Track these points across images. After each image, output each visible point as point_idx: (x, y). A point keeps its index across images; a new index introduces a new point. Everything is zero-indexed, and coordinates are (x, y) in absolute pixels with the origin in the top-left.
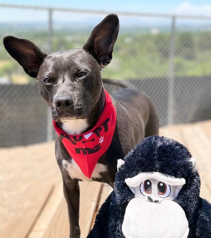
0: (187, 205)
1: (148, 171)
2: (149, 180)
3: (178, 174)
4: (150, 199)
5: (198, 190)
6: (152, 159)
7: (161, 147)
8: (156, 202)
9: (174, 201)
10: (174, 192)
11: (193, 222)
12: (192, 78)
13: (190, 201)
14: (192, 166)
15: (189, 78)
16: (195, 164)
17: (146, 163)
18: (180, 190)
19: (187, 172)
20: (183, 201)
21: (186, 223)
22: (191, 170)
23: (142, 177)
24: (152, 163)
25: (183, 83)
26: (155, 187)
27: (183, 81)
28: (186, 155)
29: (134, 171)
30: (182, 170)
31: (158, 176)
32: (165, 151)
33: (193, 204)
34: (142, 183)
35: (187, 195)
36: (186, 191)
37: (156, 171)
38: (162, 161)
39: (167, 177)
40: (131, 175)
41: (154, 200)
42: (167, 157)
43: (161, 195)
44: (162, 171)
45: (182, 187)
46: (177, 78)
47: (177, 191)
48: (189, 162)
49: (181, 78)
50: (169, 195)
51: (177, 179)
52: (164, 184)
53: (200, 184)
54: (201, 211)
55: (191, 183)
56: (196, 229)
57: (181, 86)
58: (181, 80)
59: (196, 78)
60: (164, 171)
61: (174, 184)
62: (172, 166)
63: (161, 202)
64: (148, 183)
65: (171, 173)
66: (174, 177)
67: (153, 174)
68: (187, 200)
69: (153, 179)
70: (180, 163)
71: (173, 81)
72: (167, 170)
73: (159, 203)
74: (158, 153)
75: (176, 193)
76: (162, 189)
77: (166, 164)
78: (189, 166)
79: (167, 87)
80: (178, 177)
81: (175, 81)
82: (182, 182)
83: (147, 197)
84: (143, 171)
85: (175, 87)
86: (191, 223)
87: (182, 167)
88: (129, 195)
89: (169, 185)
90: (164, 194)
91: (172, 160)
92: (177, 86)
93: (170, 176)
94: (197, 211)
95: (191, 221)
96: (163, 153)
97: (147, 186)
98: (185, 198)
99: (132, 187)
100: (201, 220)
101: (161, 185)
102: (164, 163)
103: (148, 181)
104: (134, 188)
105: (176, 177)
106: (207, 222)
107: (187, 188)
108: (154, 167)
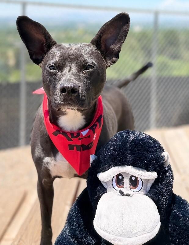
0: (159, 199)
1: (119, 165)
2: (122, 174)
3: (150, 167)
4: (122, 193)
5: (171, 184)
6: (124, 153)
7: (133, 141)
8: (128, 195)
9: (146, 195)
10: (146, 187)
11: (165, 218)
12: (177, 78)
13: (162, 196)
14: (164, 160)
15: (173, 78)
16: (168, 158)
17: (118, 157)
18: (152, 184)
19: (159, 166)
20: (155, 195)
21: (157, 216)
22: (163, 164)
23: (114, 171)
24: (124, 156)
25: (166, 84)
26: (126, 181)
27: (166, 81)
28: (158, 148)
29: (106, 164)
30: (154, 163)
31: (130, 170)
32: (137, 144)
33: (165, 199)
34: (114, 177)
35: (159, 189)
36: (158, 185)
37: (128, 165)
38: (134, 154)
39: (139, 170)
40: (103, 169)
41: (125, 194)
42: (139, 150)
43: (133, 189)
44: (135, 164)
45: (154, 181)
46: (160, 78)
47: (149, 185)
48: (162, 156)
49: (164, 78)
50: (141, 189)
51: (149, 173)
52: (135, 177)
53: (173, 179)
54: (173, 206)
55: (163, 177)
56: (169, 225)
57: (164, 87)
58: (164, 81)
59: (180, 78)
60: (136, 164)
61: (145, 177)
62: (144, 159)
63: (132, 196)
64: (120, 177)
65: (143, 167)
66: (146, 171)
67: (125, 168)
68: (159, 194)
69: (125, 173)
70: (152, 157)
71: (156, 81)
72: (139, 164)
73: (131, 197)
74: (130, 147)
75: (148, 187)
76: (134, 182)
77: (138, 158)
78: (161, 160)
79: (149, 88)
80: (150, 171)
81: (158, 81)
82: (154, 175)
83: (118, 191)
84: (115, 165)
85: (158, 88)
86: (164, 218)
87: (153, 160)
88: (101, 189)
89: (141, 179)
90: (136, 188)
91: (144, 153)
92: (160, 87)
93: (142, 169)
94: (169, 206)
95: (164, 216)
96: (135, 147)
97: (119, 180)
98: (157, 192)
99: (104, 181)
100: (174, 216)
101: (133, 178)
102: (136, 157)
103: (119, 175)
104: (106, 182)
105: (148, 171)
106: (180, 218)
107: (159, 182)
108: (125, 161)
